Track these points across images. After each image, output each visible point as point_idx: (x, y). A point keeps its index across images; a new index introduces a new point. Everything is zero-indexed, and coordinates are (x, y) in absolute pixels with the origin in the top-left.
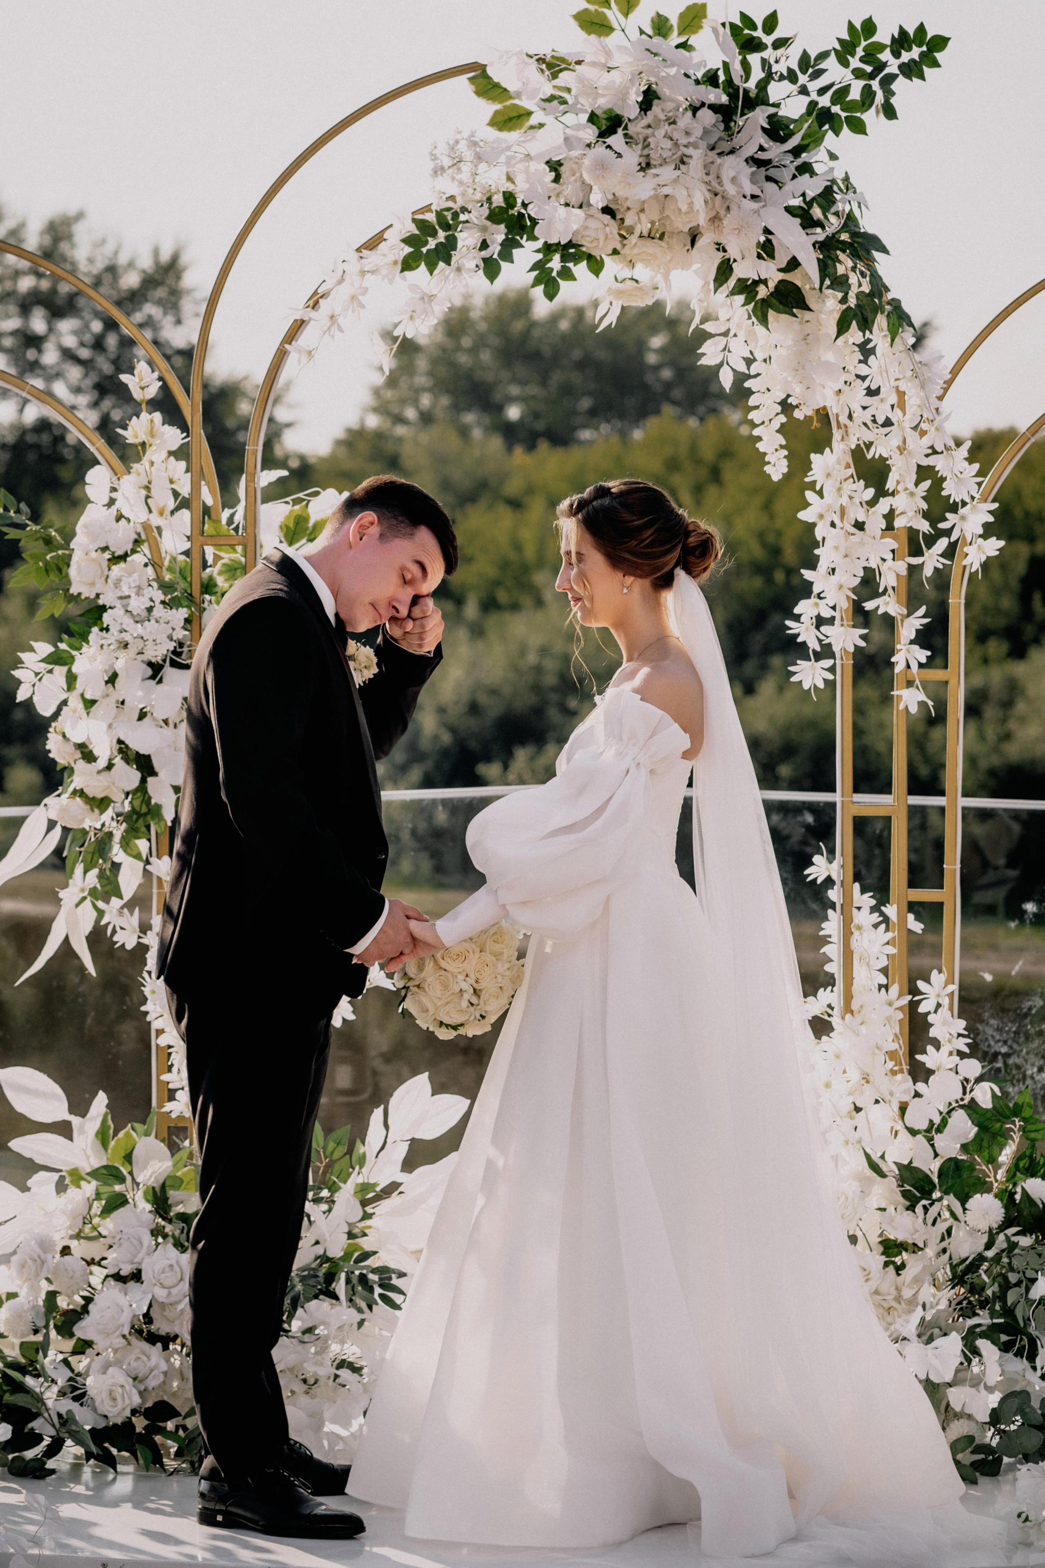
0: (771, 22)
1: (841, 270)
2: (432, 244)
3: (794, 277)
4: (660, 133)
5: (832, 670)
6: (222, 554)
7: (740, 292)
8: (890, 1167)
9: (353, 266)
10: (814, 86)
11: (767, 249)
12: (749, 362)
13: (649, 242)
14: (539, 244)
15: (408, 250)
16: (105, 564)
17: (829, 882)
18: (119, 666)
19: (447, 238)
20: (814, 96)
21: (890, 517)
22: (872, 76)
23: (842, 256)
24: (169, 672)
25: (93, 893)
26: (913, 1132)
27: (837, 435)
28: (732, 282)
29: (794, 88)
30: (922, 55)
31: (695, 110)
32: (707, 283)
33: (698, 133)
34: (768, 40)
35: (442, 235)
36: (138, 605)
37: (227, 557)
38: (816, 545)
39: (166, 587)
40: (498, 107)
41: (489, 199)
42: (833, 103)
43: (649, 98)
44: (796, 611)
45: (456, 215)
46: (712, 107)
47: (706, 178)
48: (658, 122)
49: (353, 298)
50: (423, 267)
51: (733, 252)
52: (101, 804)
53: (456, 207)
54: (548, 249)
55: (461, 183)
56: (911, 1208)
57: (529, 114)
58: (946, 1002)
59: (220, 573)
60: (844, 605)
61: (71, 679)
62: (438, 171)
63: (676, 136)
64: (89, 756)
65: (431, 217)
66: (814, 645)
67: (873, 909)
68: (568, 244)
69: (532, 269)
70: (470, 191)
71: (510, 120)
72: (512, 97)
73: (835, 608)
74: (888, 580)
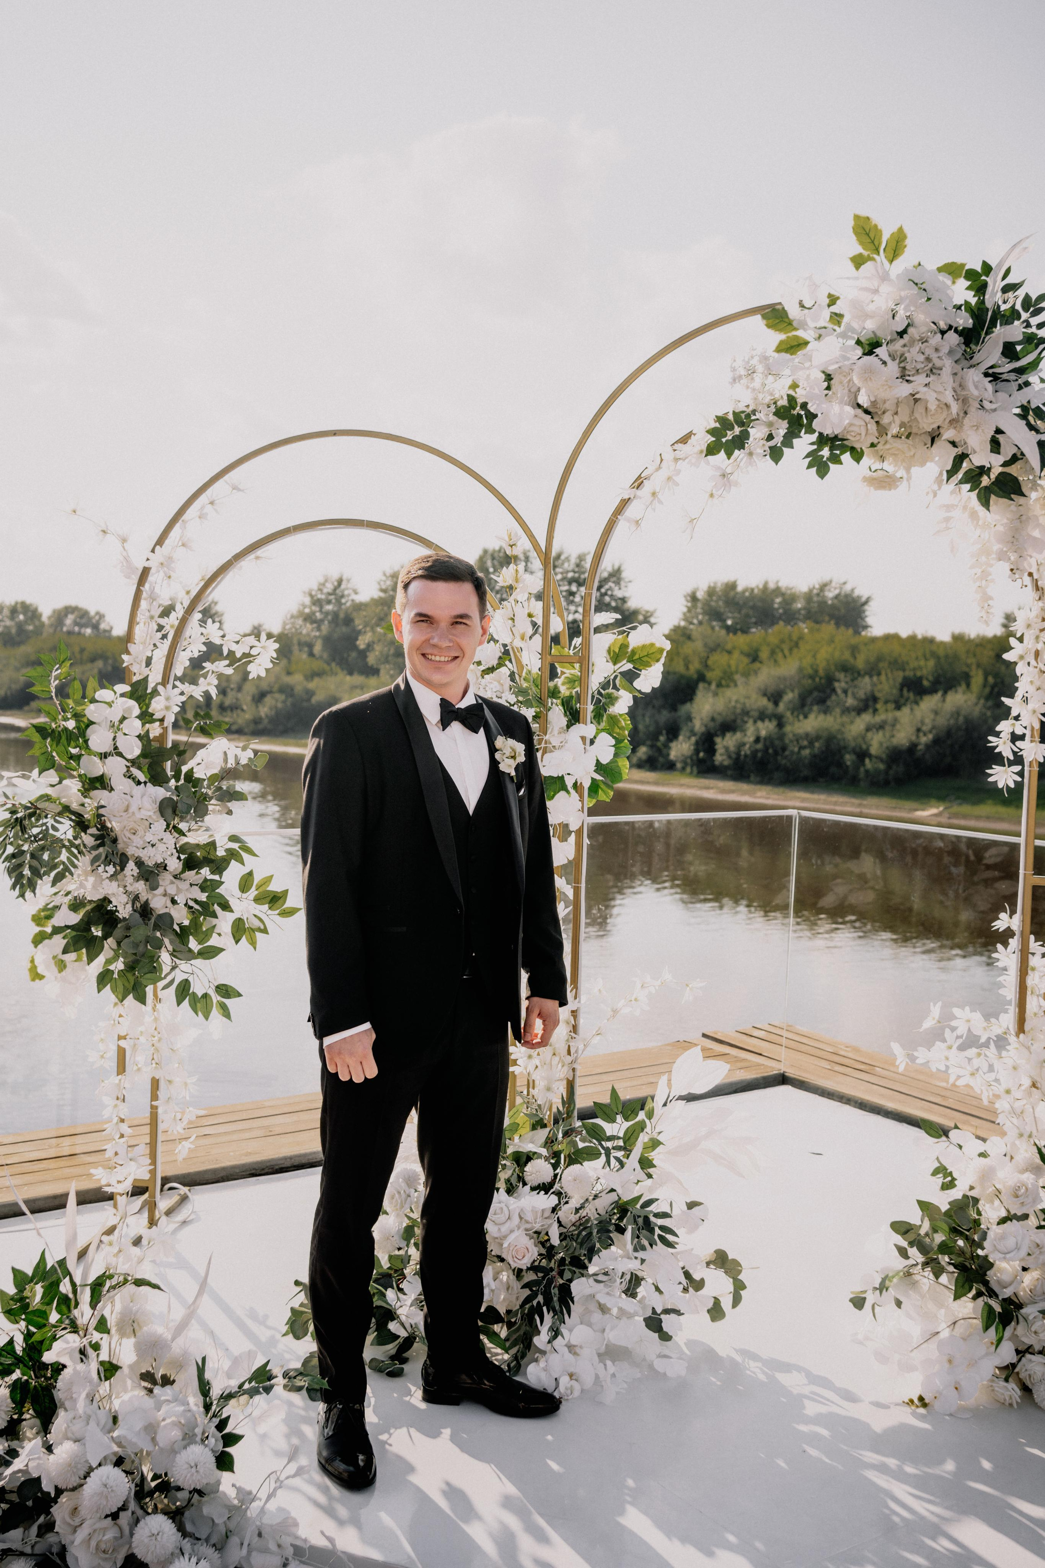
2: (730, 435)
3: (1013, 470)
4: (914, 350)
5: (1021, 774)
6: (565, 670)
7: (966, 482)
9: (668, 456)
10: (1035, 321)
11: (995, 446)
13: (898, 440)
14: (814, 437)
15: (713, 440)
16: (479, 674)
17: (1009, 931)
19: (741, 432)
20: (1034, 330)
27: (1035, 595)
28: (960, 475)
31: (943, 333)
32: (941, 474)
33: (945, 350)
35: (737, 430)
37: (570, 671)
38: (1016, 679)
39: (520, 693)
40: (782, 336)
41: (775, 403)
44: (998, 729)
45: (748, 416)
46: (958, 331)
47: (954, 385)
48: (912, 342)
49: (669, 479)
50: (722, 454)
51: (968, 447)
53: (749, 410)
54: (823, 440)
55: (754, 390)
57: (806, 343)
59: (563, 684)
60: (1033, 726)
62: (736, 380)
63: (928, 351)
65: (731, 417)
66: (1007, 754)
68: (836, 438)
69: (806, 457)
70: (761, 396)
71: (793, 347)
72: (796, 329)
73: (1026, 727)
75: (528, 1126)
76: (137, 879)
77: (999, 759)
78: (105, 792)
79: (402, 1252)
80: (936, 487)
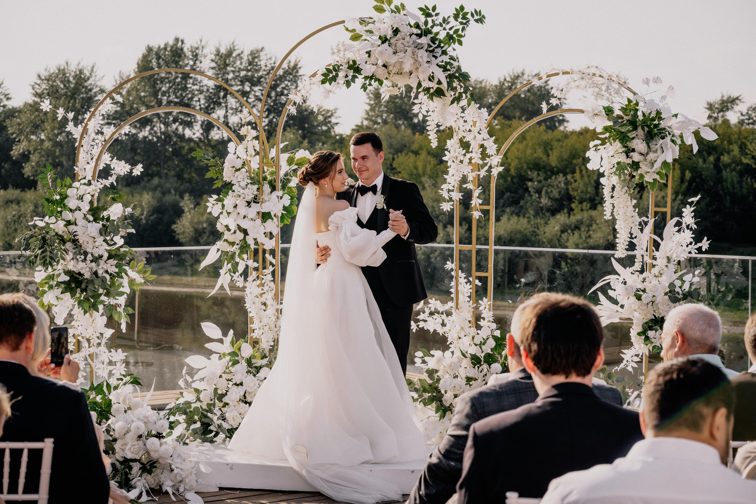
0: (434, 8)
1: (454, 85)
2: (331, 75)
3: (440, 86)
4: (400, 42)
5: (453, 205)
6: (269, 169)
7: (424, 91)
8: (468, 355)
9: (308, 82)
10: (448, 27)
11: (431, 78)
12: (427, 112)
13: (397, 75)
14: (363, 76)
15: (324, 78)
16: (234, 172)
17: (452, 270)
18: (238, 202)
20: (448, 31)
21: (471, 159)
22: (466, 23)
23: (455, 80)
24: (253, 204)
25: (230, 270)
26: (476, 345)
27: (455, 134)
28: (422, 88)
29: (442, 28)
31: (411, 35)
33: (412, 42)
34: (433, 14)
35: (334, 73)
36: (243, 184)
37: (271, 169)
38: (448, 168)
39: (251, 178)
40: (352, 34)
41: (348, 62)
42: (453, 33)
43: (396, 31)
44: (442, 187)
45: (339, 67)
47: (413, 56)
48: (399, 39)
50: (328, 83)
51: (422, 80)
52: (232, 244)
53: (339, 64)
54: (366, 78)
55: (340, 57)
56: (474, 367)
57: (362, 36)
58: (488, 307)
59: (269, 175)
60: (456, 186)
61: (223, 206)
62: (333, 53)
63: (405, 43)
64: (229, 230)
65: (331, 68)
66: (447, 198)
67: (465, 278)
68: (372, 76)
69: (360, 84)
70: (343, 60)
71: (356, 38)
72: (357, 31)
73: (454, 187)
74: (470, 178)
75: (260, 358)
76: (92, 261)
77: (444, 200)
78: (74, 226)
79: (212, 402)
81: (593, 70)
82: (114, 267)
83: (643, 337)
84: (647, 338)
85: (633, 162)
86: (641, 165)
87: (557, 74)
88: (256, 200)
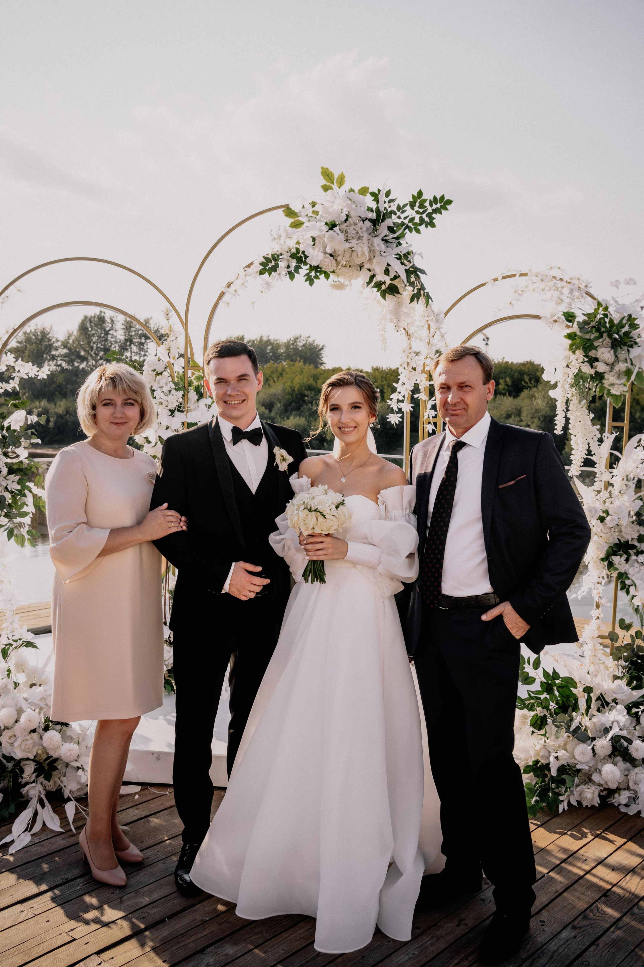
0: (388, 194)
1: (412, 280)
2: (270, 266)
3: (395, 282)
4: (352, 228)
5: (403, 418)
6: (195, 372)
7: (375, 288)
9: (242, 273)
10: (403, 216)
11: (387, 272)
13: (345, 268)
14: (308, 267)
15: (262, 267)
16: (154, 376)
19: (275, 264)
20: (403, 219)
22: (423, 213)
23: (412, 275)
24: (177, 413)
28: (373, 284)
29: (396, 217)
30: (441, 206)
31: (364, 221)
32: (364, 283)
33: (365, 229)
34: (387, 200)
35: (273, 263)
36: (166, 389)
37: (197, 374)
38: (399, 375)
39: (176, 384)
40: (292, 220)
41: (290, 251)
42: (409, 222)
43: (348, 217)
44: (391, 397)
45: (278, 256)
46: (370, 220)
47: (369, 245)
48: (350, 225)
49: (243, 284)
50: (267, 274)
51: (375, 271)
53: (278, 253)
54: (312, 268)
55: (281, 244)
57: (303, 223)
59: (194, 379)
60: (406, 396)
62: (273, 240)
63: (357, 229)
64: (149, 442)
65: (270, 256)
66: (396, 409)
68: (318, 267)
69: (305, 276)
70: (284, 247)
71: (297, 225)
72: (298, 217)
73: (404, 397)
74: (421, 388)
77: (392, 411)
80: (362, 289)
81: (553, 273)
82: (15, 483)
83: (606, 563)
84: (611, 565)
85: (596, 373)
86: (606, 376)
87: (514, 276)
88: (180, 409)
